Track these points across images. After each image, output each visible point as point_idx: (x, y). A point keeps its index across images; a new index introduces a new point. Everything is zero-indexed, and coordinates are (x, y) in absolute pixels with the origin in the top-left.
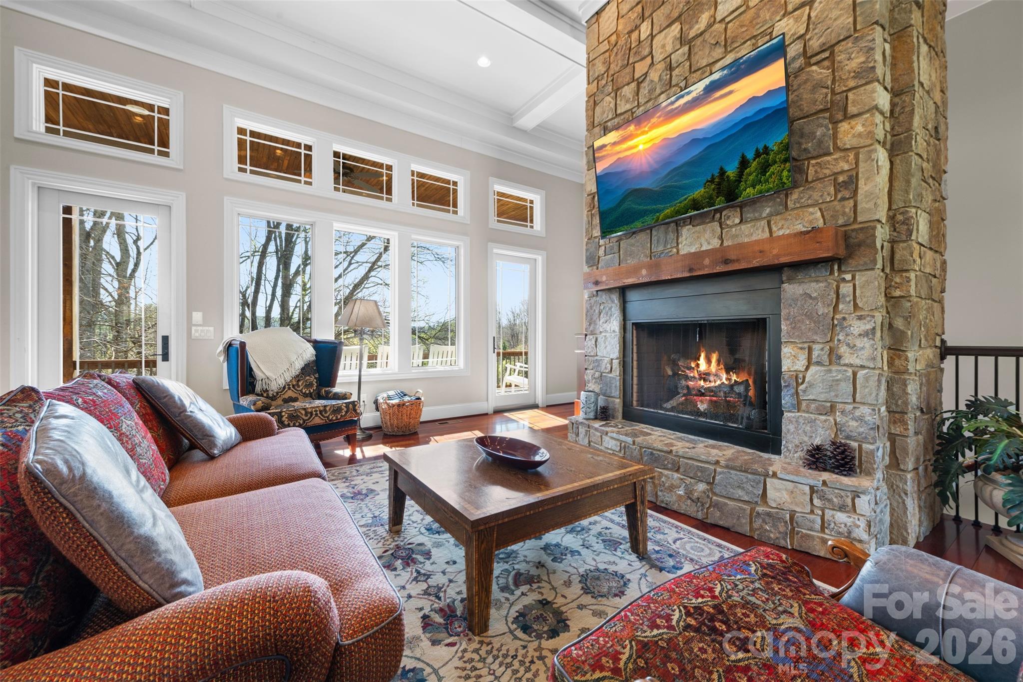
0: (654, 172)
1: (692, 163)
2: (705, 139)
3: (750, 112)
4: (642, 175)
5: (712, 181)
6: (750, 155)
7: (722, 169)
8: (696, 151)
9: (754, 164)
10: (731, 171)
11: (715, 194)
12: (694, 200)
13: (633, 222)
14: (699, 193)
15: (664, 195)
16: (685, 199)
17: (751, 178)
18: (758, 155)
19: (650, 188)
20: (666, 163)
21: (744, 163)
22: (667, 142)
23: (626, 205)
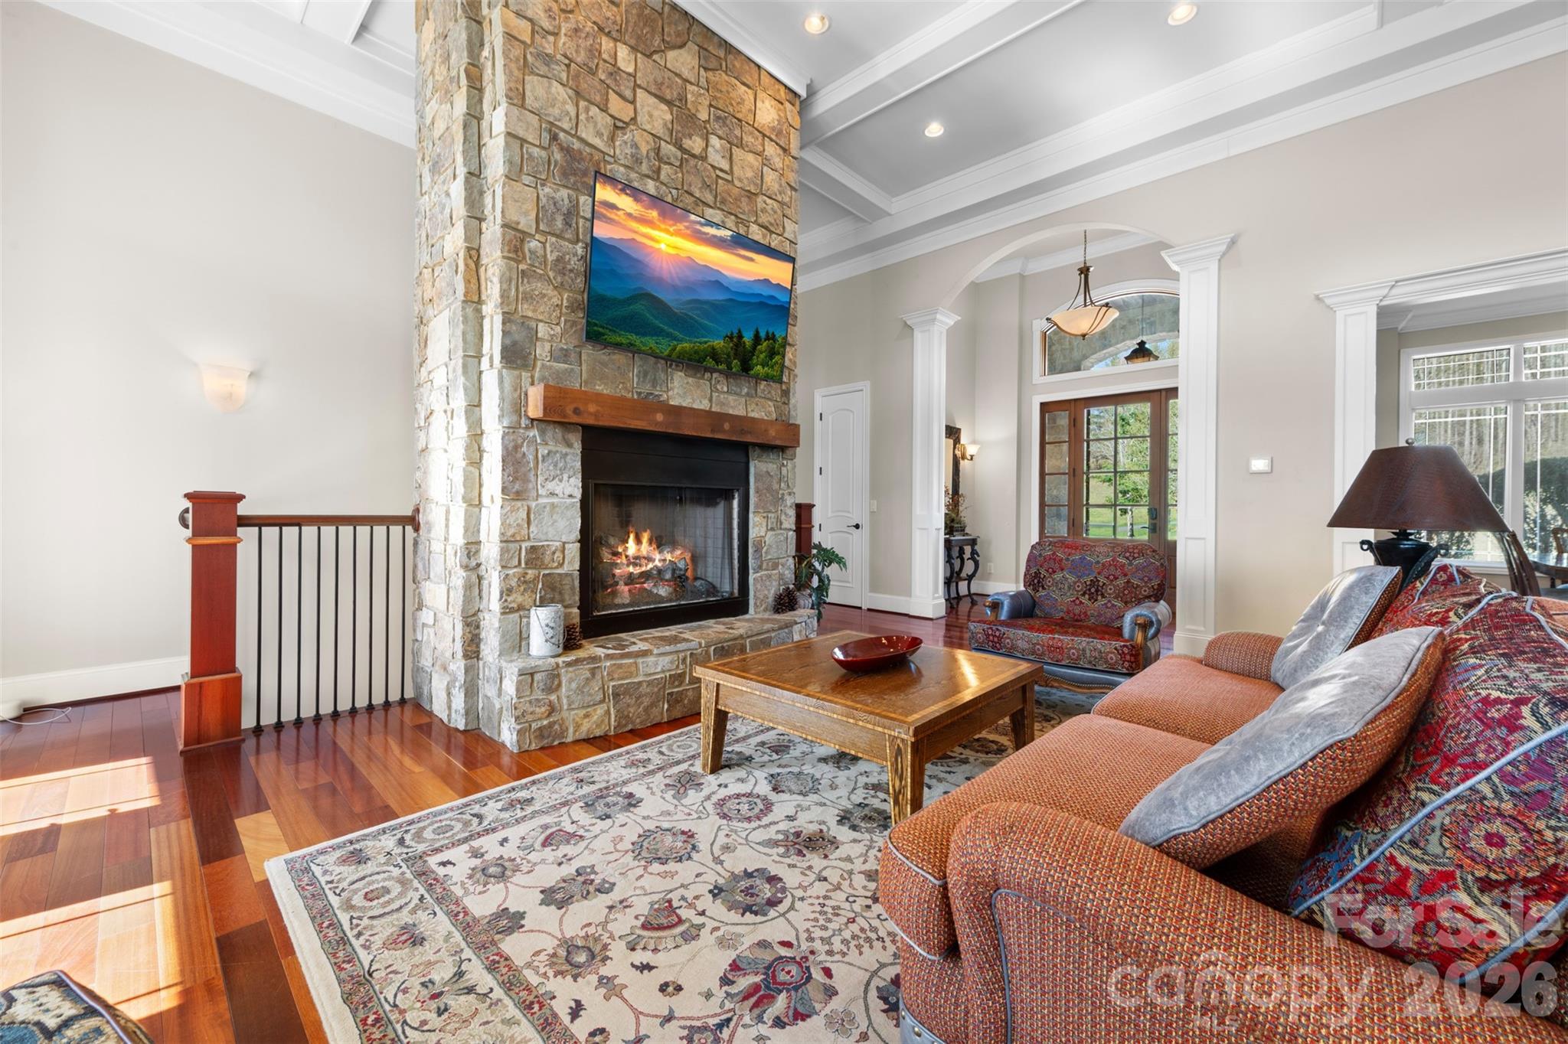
0: (675, 288)
1: (714, 305)
2: (727, 289)
3: (766, 292)
4: (660, 281)
5: (731, 338)
6: (763, 334)
7: (740, 331)
8: (719, 296)
9: (765, 344)
10: (748, 338)
11: (732, 354)
12: (713, 348)
13: (644, 335)
14: (718, 343)
15: (682, 323)
16: (706, 342)
17: (762, 356)
18: (767, 338)
19: (670, 304)
20: (689, 287)
21: (757, 339)
22: (690, 262)
23: (638, 307)
